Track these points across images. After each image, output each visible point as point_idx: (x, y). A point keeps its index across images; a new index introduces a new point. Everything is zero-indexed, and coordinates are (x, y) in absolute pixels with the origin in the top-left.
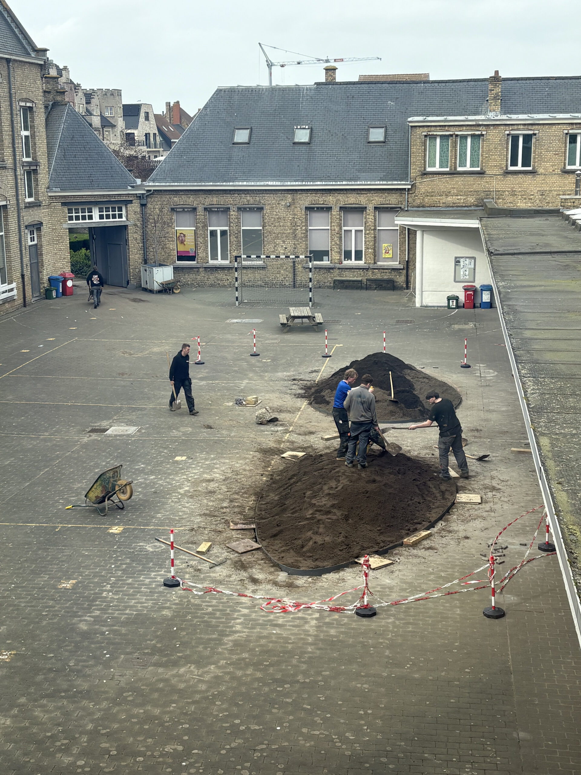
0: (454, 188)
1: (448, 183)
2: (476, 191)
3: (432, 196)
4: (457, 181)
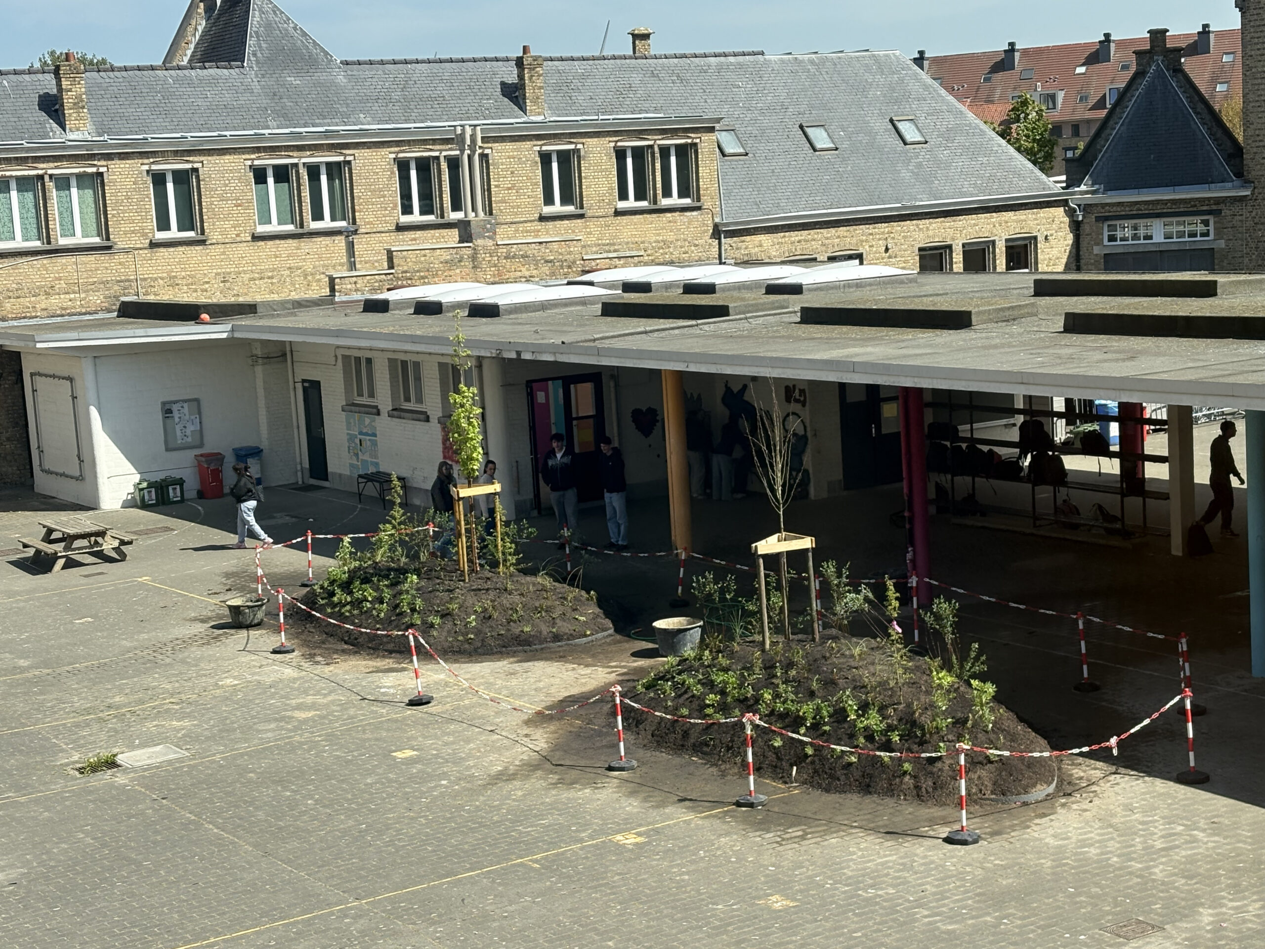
0: (60, 279)
1: (47, 270)
2: (103, 283)
3: (18, 297)
4: (64, 264)
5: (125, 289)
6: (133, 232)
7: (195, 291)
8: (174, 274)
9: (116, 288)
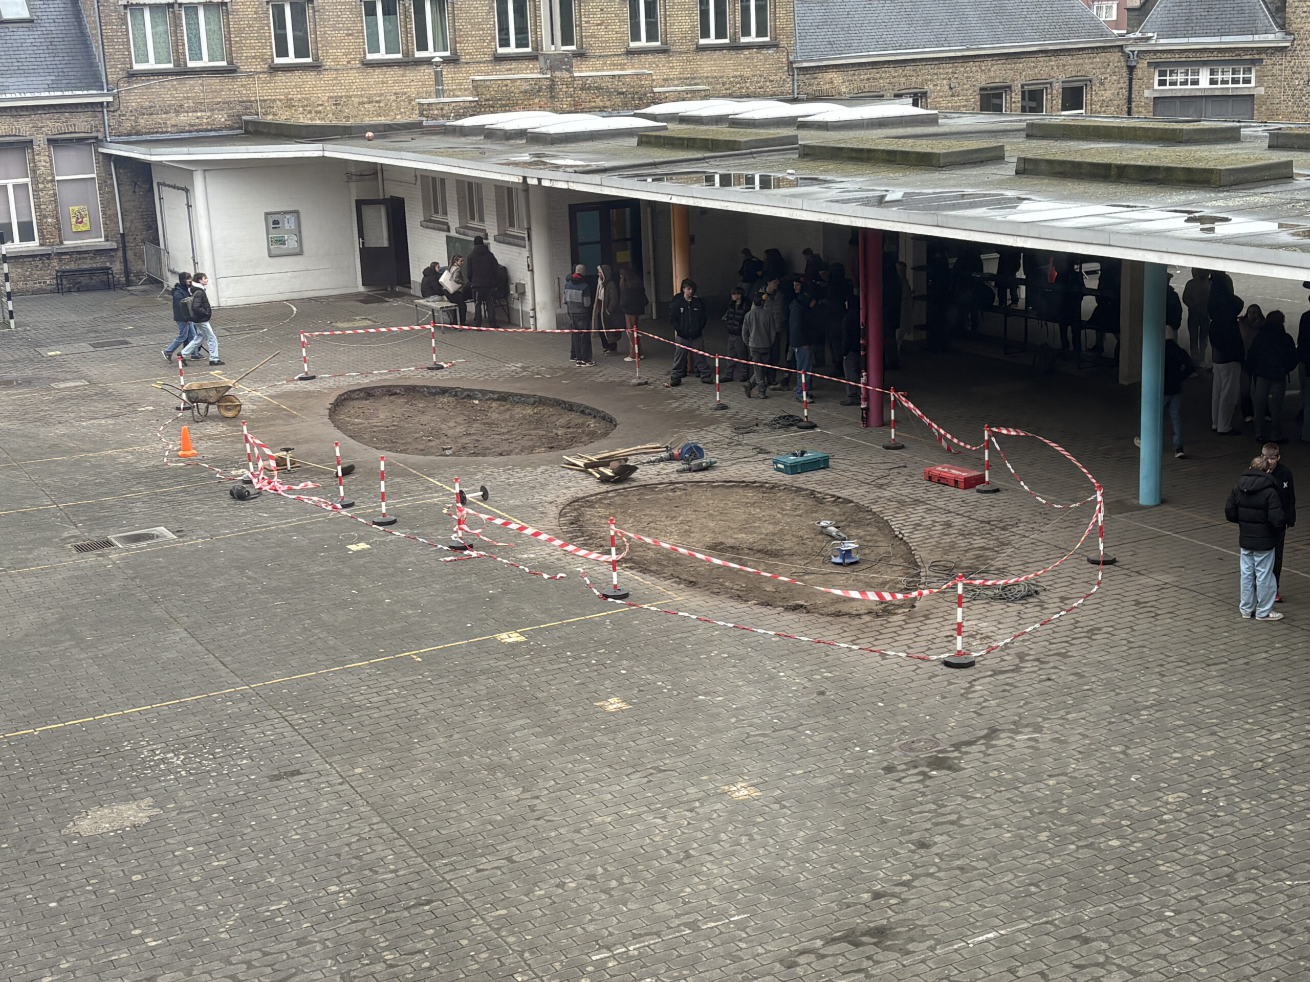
0: (188, 98)
1: (176, 90)
2: (227, 103)
4: (192, 85)
5: (247, 109)
6: (254, 57)
7: (310, 112)
8: (290, 96)
9: (238, 107)
